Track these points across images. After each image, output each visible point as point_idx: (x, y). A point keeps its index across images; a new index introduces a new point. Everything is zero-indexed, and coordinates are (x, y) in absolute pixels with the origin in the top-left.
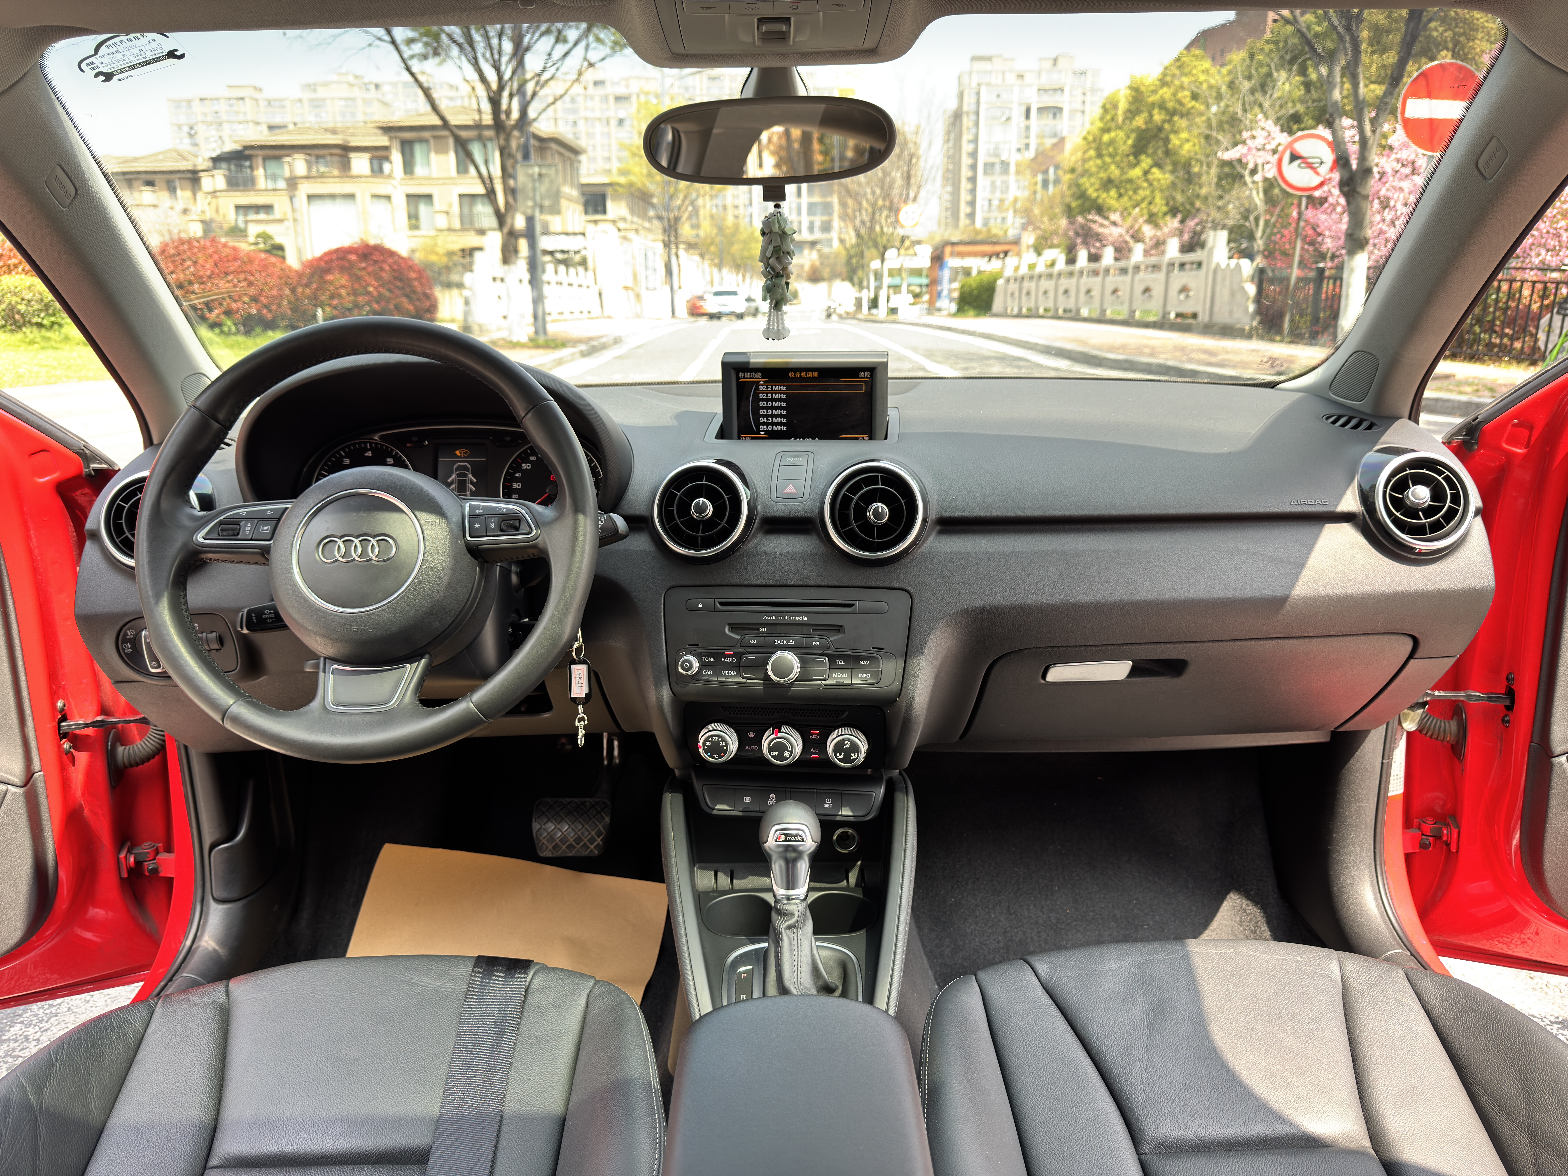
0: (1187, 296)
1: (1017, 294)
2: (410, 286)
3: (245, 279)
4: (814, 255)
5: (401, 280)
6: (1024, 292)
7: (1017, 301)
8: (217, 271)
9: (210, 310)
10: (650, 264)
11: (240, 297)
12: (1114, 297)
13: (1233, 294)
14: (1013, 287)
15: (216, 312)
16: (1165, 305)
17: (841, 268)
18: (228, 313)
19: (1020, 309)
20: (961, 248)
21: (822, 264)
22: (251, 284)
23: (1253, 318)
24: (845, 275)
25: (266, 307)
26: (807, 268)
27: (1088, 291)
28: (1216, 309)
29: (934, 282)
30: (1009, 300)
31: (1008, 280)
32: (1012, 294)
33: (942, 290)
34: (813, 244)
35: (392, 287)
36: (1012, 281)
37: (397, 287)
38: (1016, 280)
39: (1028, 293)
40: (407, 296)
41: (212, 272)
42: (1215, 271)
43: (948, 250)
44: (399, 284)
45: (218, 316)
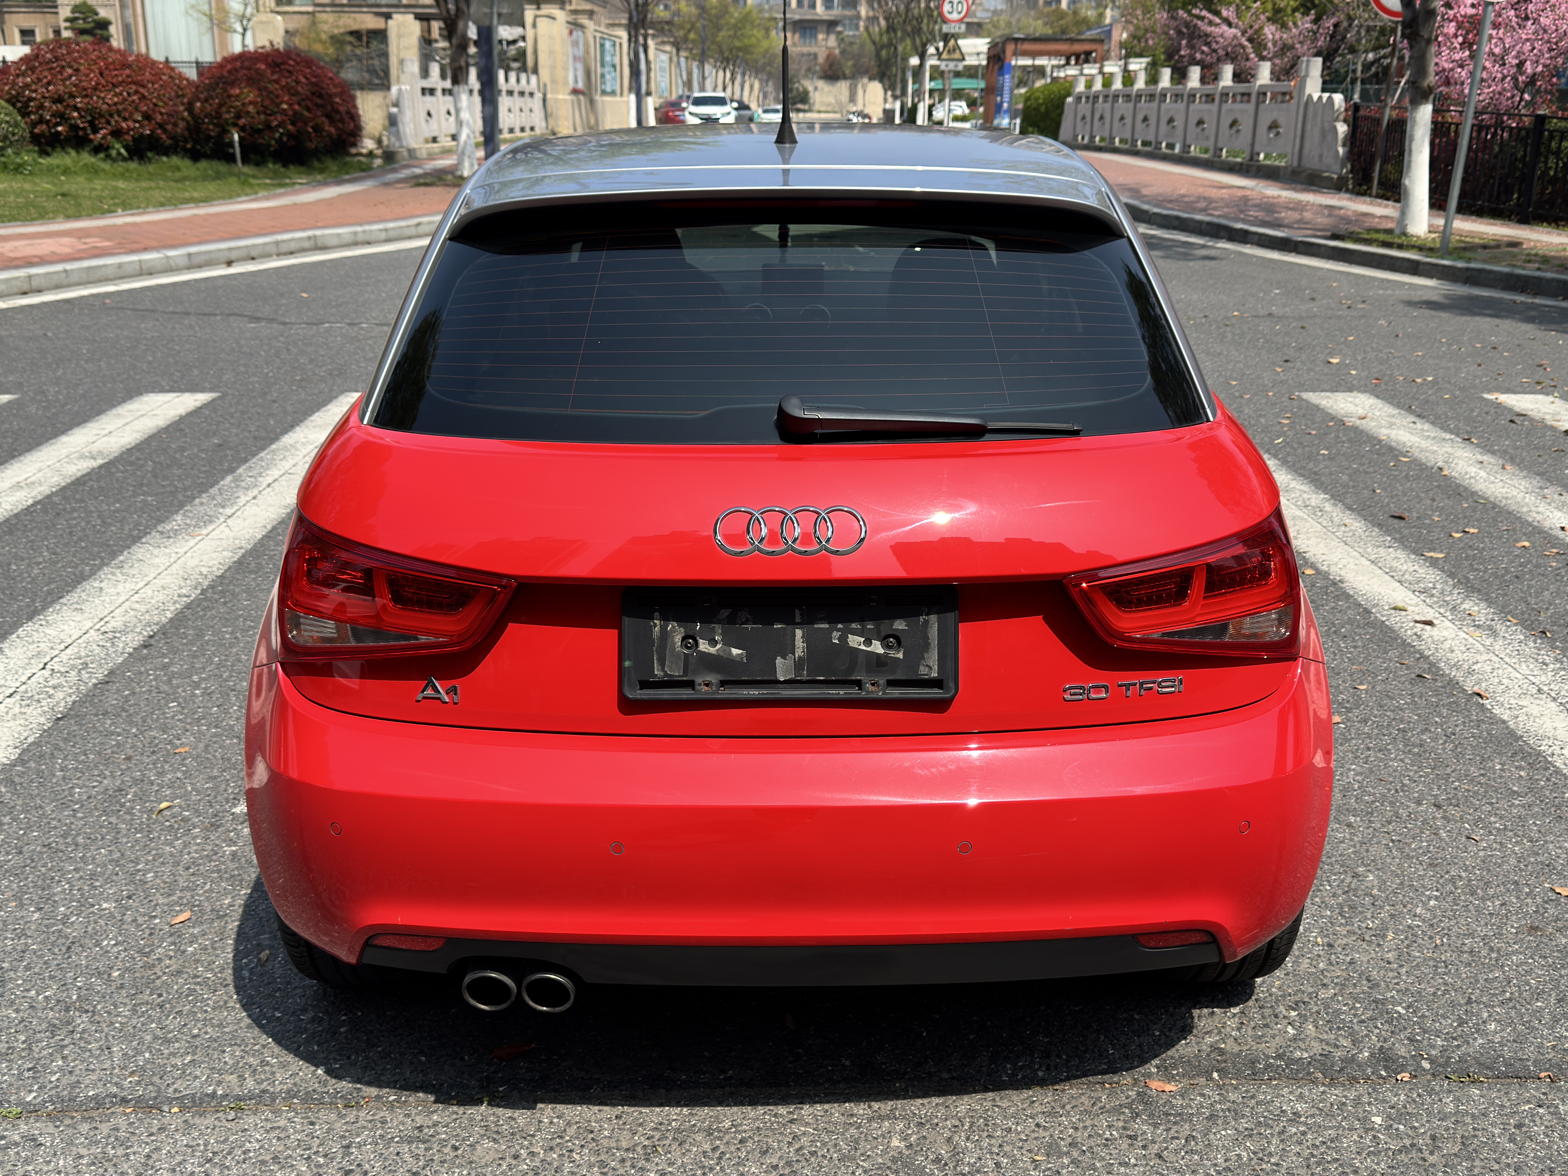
0: (1278, 133)
1: (1088, 119)
2: (332, 103)
3: (136, 92)
4: (832, 41)
5: (320, 96)
6: (1097, 116)
7: (1088, 125)
8: (103, 81)
9: (95, 131)
10: (608, 58)
11: (131, 114)
12: (1199, 130)
13: (1323, 135)
14: (1084, 108)
15: (103, 132)
16: (1253, 145)
17: (869, 60)
18: (117, 133)
19: (1092, 138)
20: (1027, 46)
21: (843, 52)
22: (143, 97)
23: (1343, 166)
24: (876, 70)
25: (161, 126)
26: (821, 59)
27: (1171, 121)
28: (1306, 151)
29: (991, 91)
30: (1079, 124)
31: (1079, 99)
32: (1084, 118)
33: (1002, 102)
34: (831, 25)
35: (309, 104)
36: (1083, 100)
37: (316, 105)
38: (1088, 98)
39: (1102, 118)
40: (328, 116)
41: (97, 84)
42: (1307, 104)
43: (1010, 48)
44: (319, 101)
45: (104, 137)
